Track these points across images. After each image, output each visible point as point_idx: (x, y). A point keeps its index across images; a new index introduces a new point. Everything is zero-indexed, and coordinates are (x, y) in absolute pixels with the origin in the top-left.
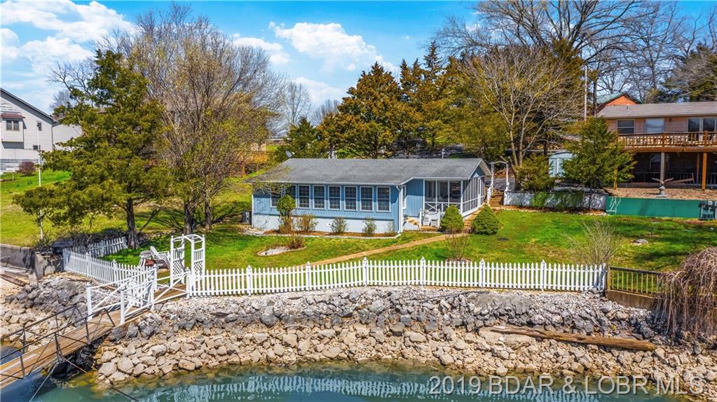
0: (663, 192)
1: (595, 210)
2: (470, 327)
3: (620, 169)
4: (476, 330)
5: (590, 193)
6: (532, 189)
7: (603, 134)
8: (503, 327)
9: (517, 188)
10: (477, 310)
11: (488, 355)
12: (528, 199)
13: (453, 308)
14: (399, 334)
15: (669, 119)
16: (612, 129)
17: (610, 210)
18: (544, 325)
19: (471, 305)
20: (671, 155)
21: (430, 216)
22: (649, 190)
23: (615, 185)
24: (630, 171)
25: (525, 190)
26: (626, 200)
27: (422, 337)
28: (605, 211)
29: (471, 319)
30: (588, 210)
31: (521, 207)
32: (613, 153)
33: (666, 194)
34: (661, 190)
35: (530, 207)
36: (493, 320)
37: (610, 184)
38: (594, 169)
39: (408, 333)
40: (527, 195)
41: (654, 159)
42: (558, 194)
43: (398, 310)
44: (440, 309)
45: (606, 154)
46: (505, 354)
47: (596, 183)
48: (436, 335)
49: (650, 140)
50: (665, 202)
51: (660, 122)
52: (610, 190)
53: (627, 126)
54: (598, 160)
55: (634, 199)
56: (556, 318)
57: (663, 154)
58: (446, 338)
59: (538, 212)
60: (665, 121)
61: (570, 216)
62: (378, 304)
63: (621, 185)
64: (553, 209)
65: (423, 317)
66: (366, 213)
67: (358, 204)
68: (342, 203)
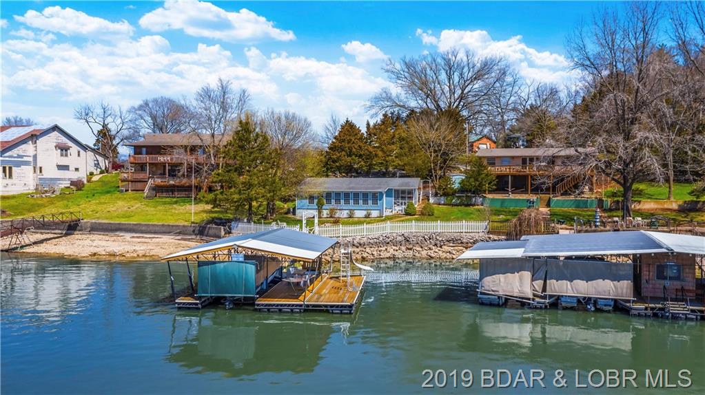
1: (478, 205)
2: (438, 245)
3: (489, 184)
4: (441, 247)
5: (475, 196)
6: (445, 195)
7: (481, 165)
8: (451, 244)
9: (436, 195)
10: (440, 239)
11: (448, 254)
12: (443, 200)
13: (430, 239)
14: (411, 249)
15: (513, 158)
16: (485, 163)
17: (485, 205)
18: (467, 243)
19: (438, 238)
20: (514, 177)
21: (397, 208)
22: (503, 195)
23: (487, 192)
24: (495, 185)
25: (441, 196)
26: (493, 200)
27: (421, 249)
28: (483, 206)
29: (438, 242)
30: (474, 205)
31: (439, 204)
32: (487, 175)
33: (512, 196)
34: (509, 195)
35: (444, 204)
36: (447, 243)
37: (485, 191)
38: (478, 183)
39: (414, 248)
40: (442, 198)
41: (506, 179)
42: (459, 197)
43: (408, 241)
44: (425, 239)
45: (483, 176)
46: (454, 253)
47: (478, 191)
48: (426, 248)
49: (504, 169)
50: (511, 200)
52: (484, 195)
53: (492, 161)
54: (480, 179)
55: (497, 199)
56: (472, 241)
57: (510, 177)
58: (430, 249)
59: (449, 207)
60: (511, 159)
61: (467, 208)
62: (399, 238)
63: (490, 192)
64: (457, 205)
65: (419, 242)
66: (365, 207)
67: (361, 202)
68: (351, 201)
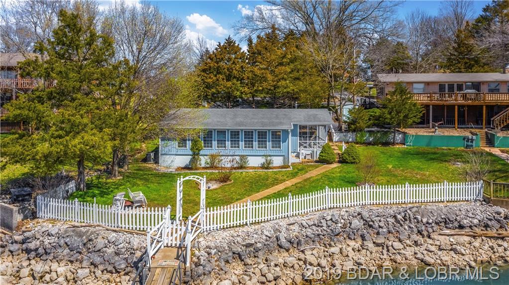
0: (437, 131)
1: (397, 144)
4: (430, 237)
6: (354, 130)
10: (424, 220)
13: (406, 219)
15: (428, 84)
17: (408, 144)
27: (400, 245)
28: (404, 144)
30: (393, 144)
33: (440, 132)
34: (436, 130)
36: (436, 227)
40: (349, 135)
43: (370, 226)
44: (399, 222)
48: (408, 242)
50: (441, 137)
51: (422, 86)
55: (422, 136)
56: (476, 221)
57: (431, 107)
60: (425, 85)
64: (369, 144)
65: (391, 229)
66: (263, 151)
67: (255, 144)
68: (242, 144)
